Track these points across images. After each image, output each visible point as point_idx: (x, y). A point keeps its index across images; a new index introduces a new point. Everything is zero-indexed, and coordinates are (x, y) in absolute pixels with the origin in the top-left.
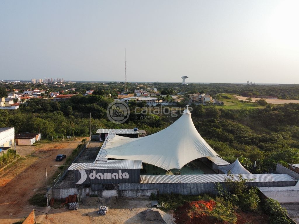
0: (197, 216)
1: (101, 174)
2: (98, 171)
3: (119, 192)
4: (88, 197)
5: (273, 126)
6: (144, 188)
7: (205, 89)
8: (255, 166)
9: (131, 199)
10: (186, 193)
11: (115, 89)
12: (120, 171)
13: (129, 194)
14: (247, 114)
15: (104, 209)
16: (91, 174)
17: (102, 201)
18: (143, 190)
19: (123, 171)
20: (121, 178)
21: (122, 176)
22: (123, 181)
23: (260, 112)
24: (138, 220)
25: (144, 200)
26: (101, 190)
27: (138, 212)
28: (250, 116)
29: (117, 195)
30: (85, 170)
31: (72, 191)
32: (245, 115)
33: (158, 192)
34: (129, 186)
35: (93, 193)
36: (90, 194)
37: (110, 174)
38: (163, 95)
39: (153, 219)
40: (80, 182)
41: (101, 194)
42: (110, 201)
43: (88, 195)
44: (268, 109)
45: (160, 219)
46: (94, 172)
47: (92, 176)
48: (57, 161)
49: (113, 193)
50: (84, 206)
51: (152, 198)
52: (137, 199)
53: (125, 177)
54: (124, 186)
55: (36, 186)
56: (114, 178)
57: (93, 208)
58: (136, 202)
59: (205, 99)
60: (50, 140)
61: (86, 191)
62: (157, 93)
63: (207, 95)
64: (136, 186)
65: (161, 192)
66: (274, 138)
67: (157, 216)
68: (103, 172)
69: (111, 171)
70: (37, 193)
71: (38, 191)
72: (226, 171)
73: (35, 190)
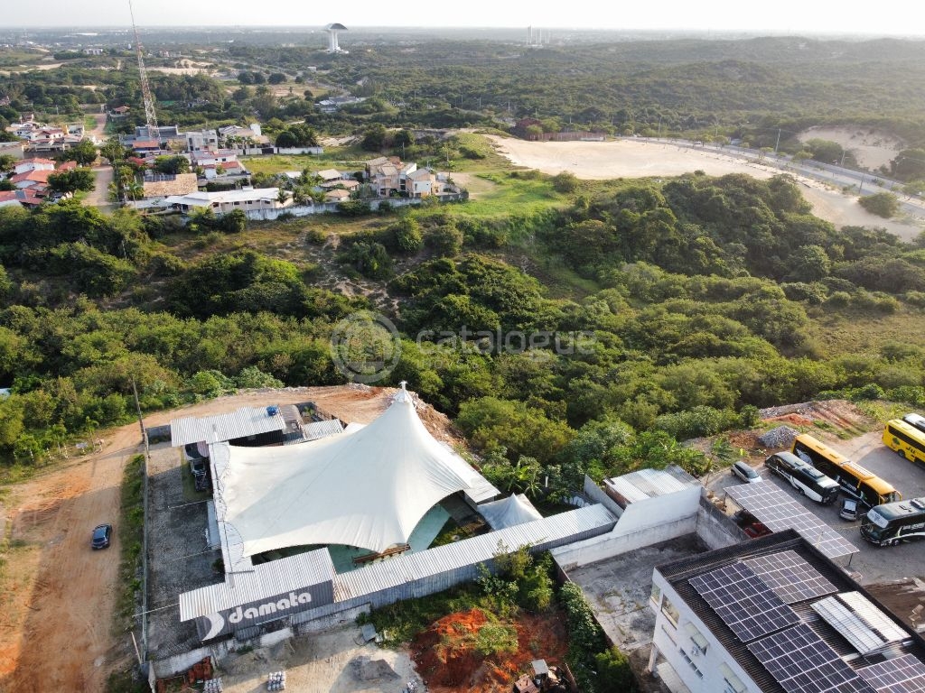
0: (453, 656)
2: (246, 606)
3: (295, 628)
4: (233, 656)
5: (591, 266)
6: (342, 608)
7: (405, 76)
8: (546, 486)
9: (320, 634)
10: (425, 593)
11: (93, 88)
12: (293, 594)
13: (314, 626)
15: (279, 678)
16: (234, 614)
17: (265, 657)
18: (342, 611)
19: (298, 592)
20: (295, 604)
21: (297, 601)
22: (303, 608)
23: (559, 220)
24: (350, 684)
25: (346, 628)
26: (258, 636)
27: (345, 663)
28: (537, 234)
29: (292, 635)
30: (220, 612)
31: (197, 655)
32: (523, 233)
33: (371, 607)
34: (313, 613)
35: (241, 645)
36: (237, 648)
37: (272, 605)
38: (283, 147)
39: (376, 675)
40: (211, 635)
41: (259, 643)
42: (281, 652)
43: (232, 651)
44: (580, 211)
45: (388, 672)
46: (239, 610)
47: (236, 618)
48: (95, 549)
49: (285, 633)
50: (232, 679)
51: (360, 621)
52: (333, 630)
53: (303, 601)
54: (303, 616)
55: (94, 649)
56: (282, 608)
57: (253, 677)
58: (333, 638)
59: (416, 185)
60: (26, 464)
61: (226, 646)
62: (265, 140)
63: (422, 171)
64: (326, 609)
65: (376, 605)
66: (590, 316)
67: (382, 668)
68: (257, 604)
69: (275, 599)
70: (110, 671)
71: (108, 663)
72: (494, 519)
73: (99, 663)
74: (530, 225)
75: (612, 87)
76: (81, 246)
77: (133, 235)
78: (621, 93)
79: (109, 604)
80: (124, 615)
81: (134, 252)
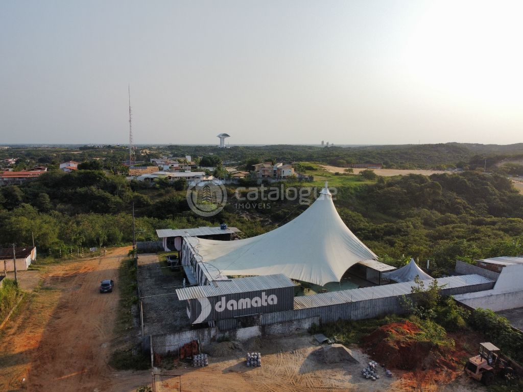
0: (403, 346)
1: (233, 302)
2: (229, 297)
3: (263, 328)
4: (214, 344)
5: (394, 210)
6: (299, 316)
7: (261, 155)
8: (428, 268)
9: (280, 338)
10: (359, 317)
11: (98, 159)
12: (265, 293)
13: (277, 329)
14: (351, 193)
15: (256, 357)
16: (219, 303)
17: (240, 347)
18: (299, 320)
19: (269, 292)
20: (265, 304)
21: (266, 301)
22: (269, 309)
23: (370, 189)
24: (316, 365)
25: (302, 335)
26: (235, 329)
27: (307, 354)
28: (357, 196)
29: (260, 334)
30: (209, 298)
31: (187, 337)
32: (349, 195)
33: (320, 320)
34: (277, 316)
35: (221, 335)
36: (217, 337)
37: (248, 300)
38: (203, 166)
39: (337, 360)
40: (200, 320)
41: (235, 336)
42: (253, 345)
43: (213, 340)
44: (382, 184)
45: (348, 358)
46: (224, 299)
47: (220, 307)
48: (102, 292)
49: (253, 331)
50: (215, 359)
51: (312, 331)
52: (291, 335)
53: (271, 303)
54: (269, 318)
55: (101, 338)
56: (255, 305)
57: (232, 359)
58: (291, 341)
59: (283, 171)
60: (56, 257)
61: (209, 334)
62: (193, 163)
63: (286, 165)
64: (288, 315)
65: (323, 322)
66: (403, 228)
67: (342, 355)
68: (237, 297)
69: (251, 295)
70: (114, 350)
71: (113, 346)
72: (399, 278)
73: (105, 346)
74: (353, 192)
75: (377, 154)
76: (94, 188)
77: (123, 187)
78: (383, 157)
79: (112, 317)
80: (124, 322)
81: (123, 195)
